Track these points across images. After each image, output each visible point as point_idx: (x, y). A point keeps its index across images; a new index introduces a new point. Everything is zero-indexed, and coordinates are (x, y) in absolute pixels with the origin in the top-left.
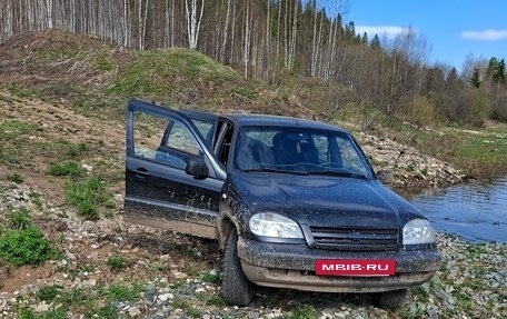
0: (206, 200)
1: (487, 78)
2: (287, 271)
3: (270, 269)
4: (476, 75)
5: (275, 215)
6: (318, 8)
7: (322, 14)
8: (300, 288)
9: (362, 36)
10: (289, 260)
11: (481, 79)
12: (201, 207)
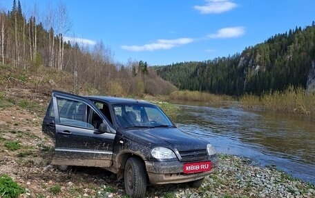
0: (106, 145)
1: (139, 71)
2: (171, 175)
3: (166, 174)
4: (134, 69)
5: (161, 148)
6: (37, 23)
7: (40, 27)
8: (175, 182)
9: (67, 43)
10: (175, 168)
11: (136, 72)
12: (103, 150)
